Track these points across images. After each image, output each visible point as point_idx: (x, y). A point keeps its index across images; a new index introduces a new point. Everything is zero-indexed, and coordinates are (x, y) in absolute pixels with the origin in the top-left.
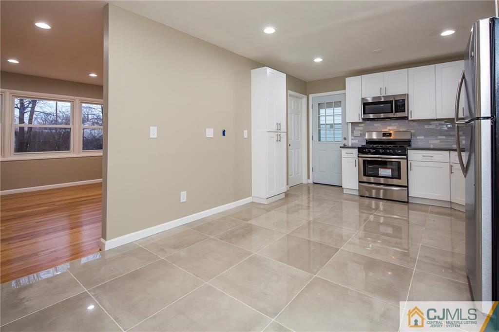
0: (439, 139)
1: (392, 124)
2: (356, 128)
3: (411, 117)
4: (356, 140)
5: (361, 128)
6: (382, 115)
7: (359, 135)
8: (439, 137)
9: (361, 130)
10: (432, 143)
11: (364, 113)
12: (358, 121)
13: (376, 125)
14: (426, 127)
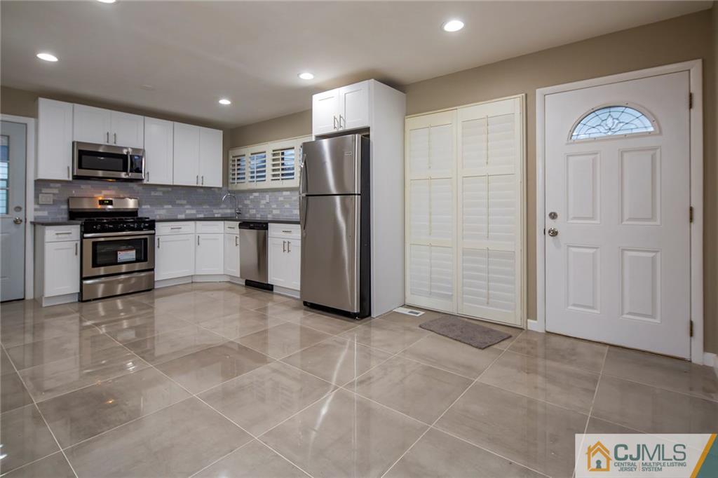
0: (166, 209)
1: (110, 187)
2: (44, 190)
3: (148, 181)
4: (44, 210)
5: (56, 191)
6: (100, 173)
7: (52, 203)
8: (166, 207)
9: (54, 194)
10: (158, 213)
11: (80, 167)
12: (66, 179)
13: (82, 187)
14: (153, 194)
